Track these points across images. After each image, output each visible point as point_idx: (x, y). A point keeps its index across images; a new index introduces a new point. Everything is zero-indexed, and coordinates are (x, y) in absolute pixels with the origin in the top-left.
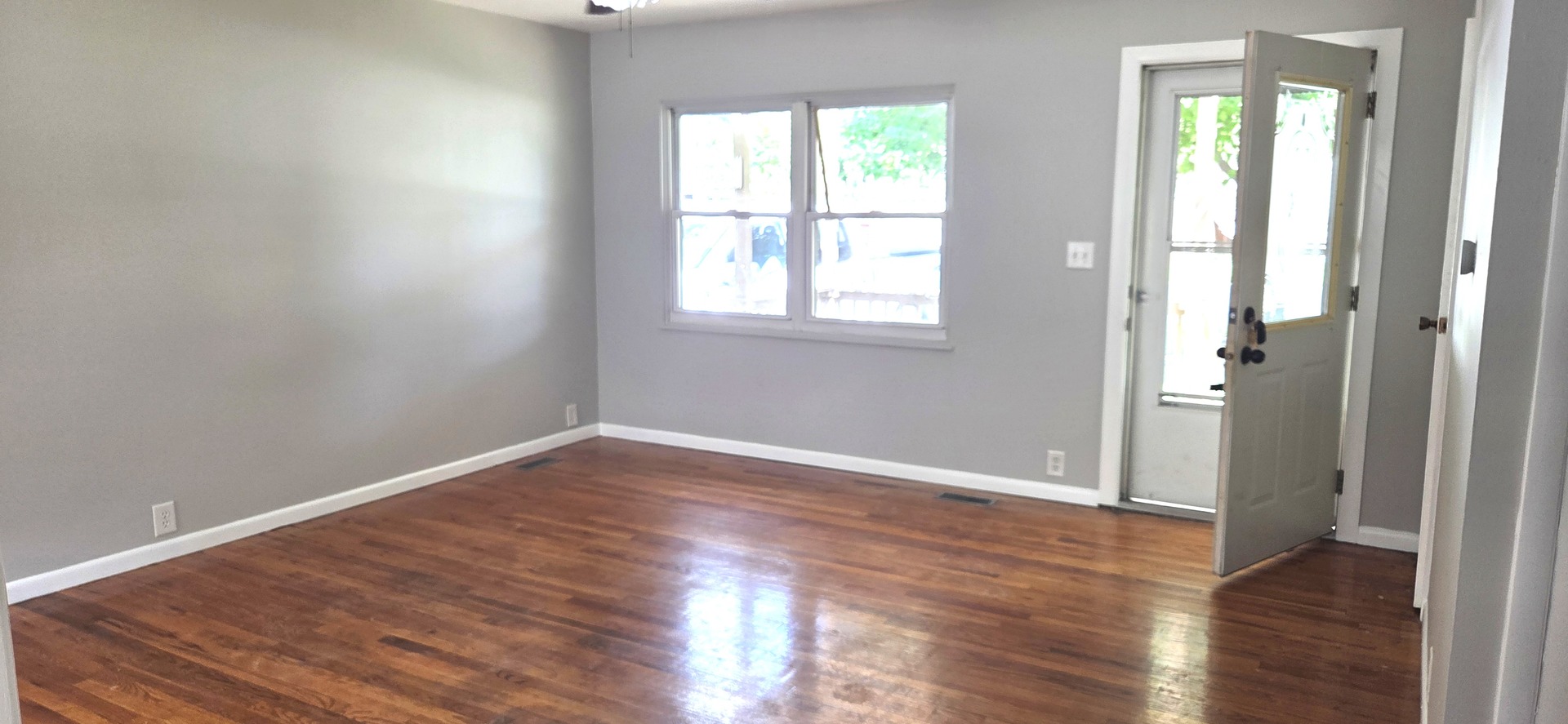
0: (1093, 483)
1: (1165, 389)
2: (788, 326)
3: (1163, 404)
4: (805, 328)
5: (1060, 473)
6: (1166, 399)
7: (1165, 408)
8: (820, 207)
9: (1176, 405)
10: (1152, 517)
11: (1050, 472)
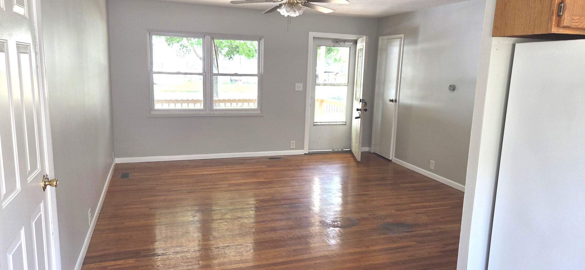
0: (303, 149)
1: (315, 121)
2: (205, 113)
3: (314, 125)
4: (211, 113)
5: (294, 147)
6: (315, 124)
7: (315, 126)
8: (215, 71)
9: (317, 125)
10: (316, 154)
11: (292, 147)
